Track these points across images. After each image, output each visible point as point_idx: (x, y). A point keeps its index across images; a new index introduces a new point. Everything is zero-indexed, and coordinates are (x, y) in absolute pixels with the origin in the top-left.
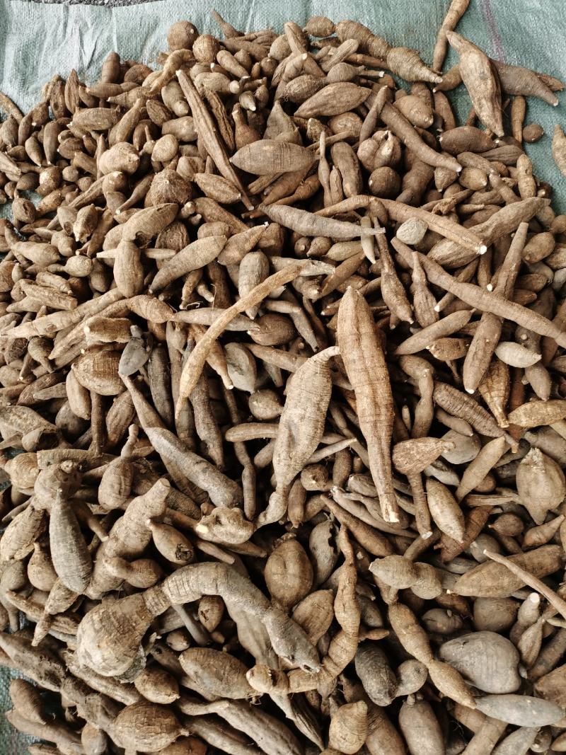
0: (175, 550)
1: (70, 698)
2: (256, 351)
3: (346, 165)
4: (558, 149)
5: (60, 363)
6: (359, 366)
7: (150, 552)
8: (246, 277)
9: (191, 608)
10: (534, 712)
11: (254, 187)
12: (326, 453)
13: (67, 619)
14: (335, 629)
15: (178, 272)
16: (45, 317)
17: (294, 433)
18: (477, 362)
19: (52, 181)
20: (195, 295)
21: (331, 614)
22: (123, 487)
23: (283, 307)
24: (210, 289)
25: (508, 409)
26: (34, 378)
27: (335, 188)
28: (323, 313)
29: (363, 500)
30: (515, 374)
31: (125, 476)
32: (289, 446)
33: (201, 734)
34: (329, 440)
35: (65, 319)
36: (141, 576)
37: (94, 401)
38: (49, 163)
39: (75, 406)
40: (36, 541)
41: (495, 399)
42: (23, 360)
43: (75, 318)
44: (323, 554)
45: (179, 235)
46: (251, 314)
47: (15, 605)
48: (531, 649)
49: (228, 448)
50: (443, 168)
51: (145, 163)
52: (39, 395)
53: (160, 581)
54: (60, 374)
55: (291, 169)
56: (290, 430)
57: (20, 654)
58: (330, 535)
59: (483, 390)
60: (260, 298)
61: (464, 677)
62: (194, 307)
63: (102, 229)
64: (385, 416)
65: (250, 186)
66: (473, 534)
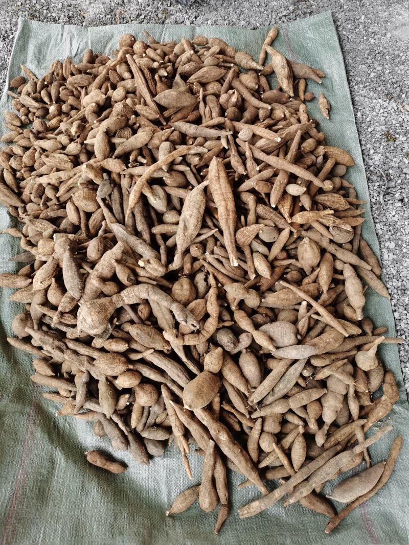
0: (127, 276)
1: (70, 358)
2: (167, 189)
3: (213, 105)
4: (321, 104)
5: (62, 199)
6: (219, 192)
7: (114, 278)
8: (163, 152)
9: (134, 307)
10: (303, 350)
11: (166, 114)
12: (203, 237)
13: (69, 315)
14: (207, 316)
15: (128, 148)
16: (56, 173)
17: (187, 224)
18: (276, 192)
19: (56, 111)
20: (136, 161)
21: (205, 308)
22: (100, 248)
23: (182, 168)
24: (144, 157)
25: (292, 215)
26: (48, 207)
27: (207, 115)
28: (201, 174)
29: (221, 259)
30: (296, 199)
31: (101, 243)
32: (184, 230)
33: (139, 369)
34: (204, 231)
35: (66, 174)
36: (109, 288)
37: (82, 214)
38: (54, 102)
39: (71, 216)
40: (53, 277)
41: (286, 210)
42: (41, 199)
43: (71, 174)
44: (201, 285)
45: (128, 132)
46: (165, 168)
47: (41, 311)
48: (303, 327)
49: (153, 236)
50: (263, 108)
51: (108, 102)
52: (51, 214)
53: (119, 292)
54: (62, 205)
55: (185, 104)
56: (185, 223)
57: (42, 337)
58: (205, 277)
59: (280, 207)
60: (170, 160)
61: (271, 339)
62: (136, 166)
63: (86, 132)
64: (232, 216)
65: (164, 113)
66: (276, 277)
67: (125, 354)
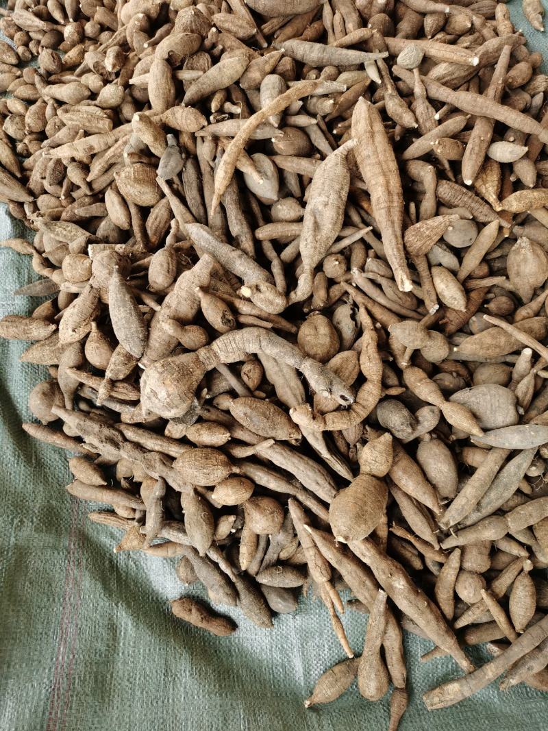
0: (221, 315)
1: (130, 456)
2: (278, 159)
3: (347, 9)
4: (529, 5)
5: (97, 186)
6: (373, 160)
7: (198, 319)
8: (268, 92)
9: (235, 368)
10: (532, 433)
11: (267, 28)
12: (345, 243)
13: (126, 385)
14: (361, 380)
15: (207, 89)
16: (83, 139)
17: (318, 220)
18: (474, 156)
19: (76, 34)
20: (221, 111)
21: (357, 366)
22: (171, 267)
23: (302, 120)
24: (234, 104)
25: (501, 197)
26: (74, 200)
27: (338, 28)
28: (335, 132)
29: (380, 280)
30: (506, 168)
31: (172, 258)
32: (315, 231)
33: (248, 474)
34: (347, 232)
35: (102, 140)
36: (193, 336)
37: (133, 210)
38: (71, 20)
39: (115, 213)
40: (93, 320)
41: (490, 189)
42: (62, 186)
43: (110, 140)
44: (347, 328)
45: (204, 59)
46: (274, 121)
47: (77, 378)
48: (526, 394)
49: (257, 243)
50: (433, 13)
51: (164, 13)
52: (81, 212)
53: (209, 342)
54: (98, 197)
55: (300, 9)
56: (315, 218)
57: (82, 423)
58: (351, 312)
59: (477, 184)
60: (283, 106)
61: (475, 417)
62: (223, 120)
63: (130, 67)
64: (397, 202)
65: (263, 27)
66: (473, 309)
67: (223, 449)
